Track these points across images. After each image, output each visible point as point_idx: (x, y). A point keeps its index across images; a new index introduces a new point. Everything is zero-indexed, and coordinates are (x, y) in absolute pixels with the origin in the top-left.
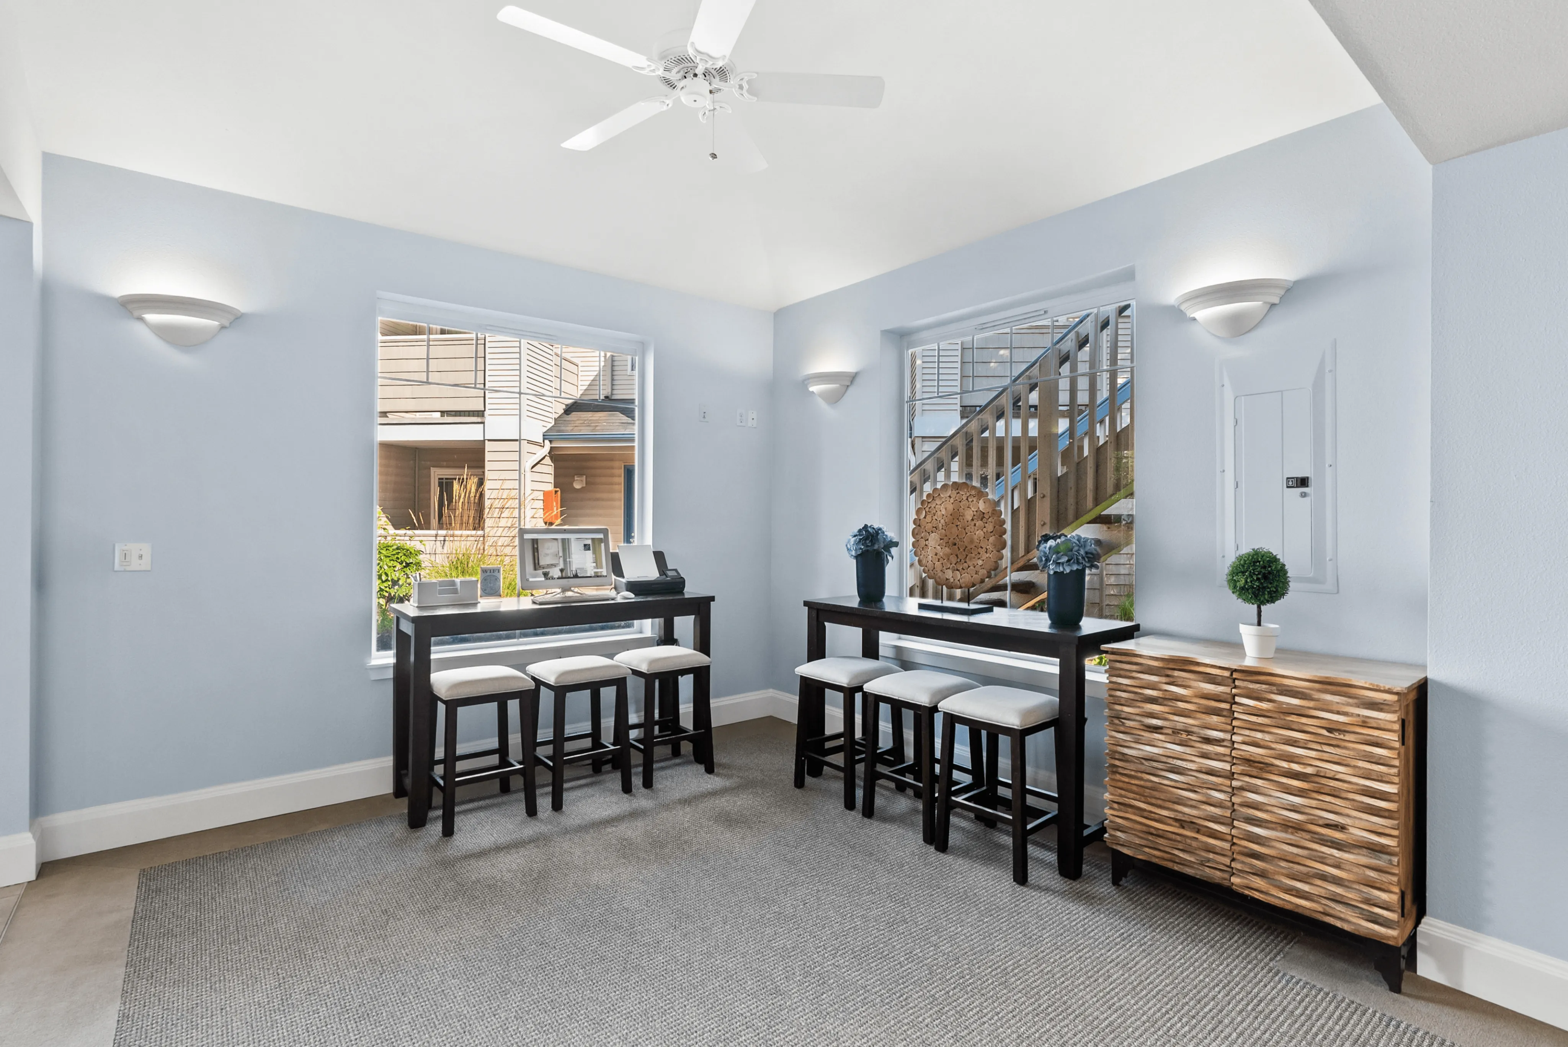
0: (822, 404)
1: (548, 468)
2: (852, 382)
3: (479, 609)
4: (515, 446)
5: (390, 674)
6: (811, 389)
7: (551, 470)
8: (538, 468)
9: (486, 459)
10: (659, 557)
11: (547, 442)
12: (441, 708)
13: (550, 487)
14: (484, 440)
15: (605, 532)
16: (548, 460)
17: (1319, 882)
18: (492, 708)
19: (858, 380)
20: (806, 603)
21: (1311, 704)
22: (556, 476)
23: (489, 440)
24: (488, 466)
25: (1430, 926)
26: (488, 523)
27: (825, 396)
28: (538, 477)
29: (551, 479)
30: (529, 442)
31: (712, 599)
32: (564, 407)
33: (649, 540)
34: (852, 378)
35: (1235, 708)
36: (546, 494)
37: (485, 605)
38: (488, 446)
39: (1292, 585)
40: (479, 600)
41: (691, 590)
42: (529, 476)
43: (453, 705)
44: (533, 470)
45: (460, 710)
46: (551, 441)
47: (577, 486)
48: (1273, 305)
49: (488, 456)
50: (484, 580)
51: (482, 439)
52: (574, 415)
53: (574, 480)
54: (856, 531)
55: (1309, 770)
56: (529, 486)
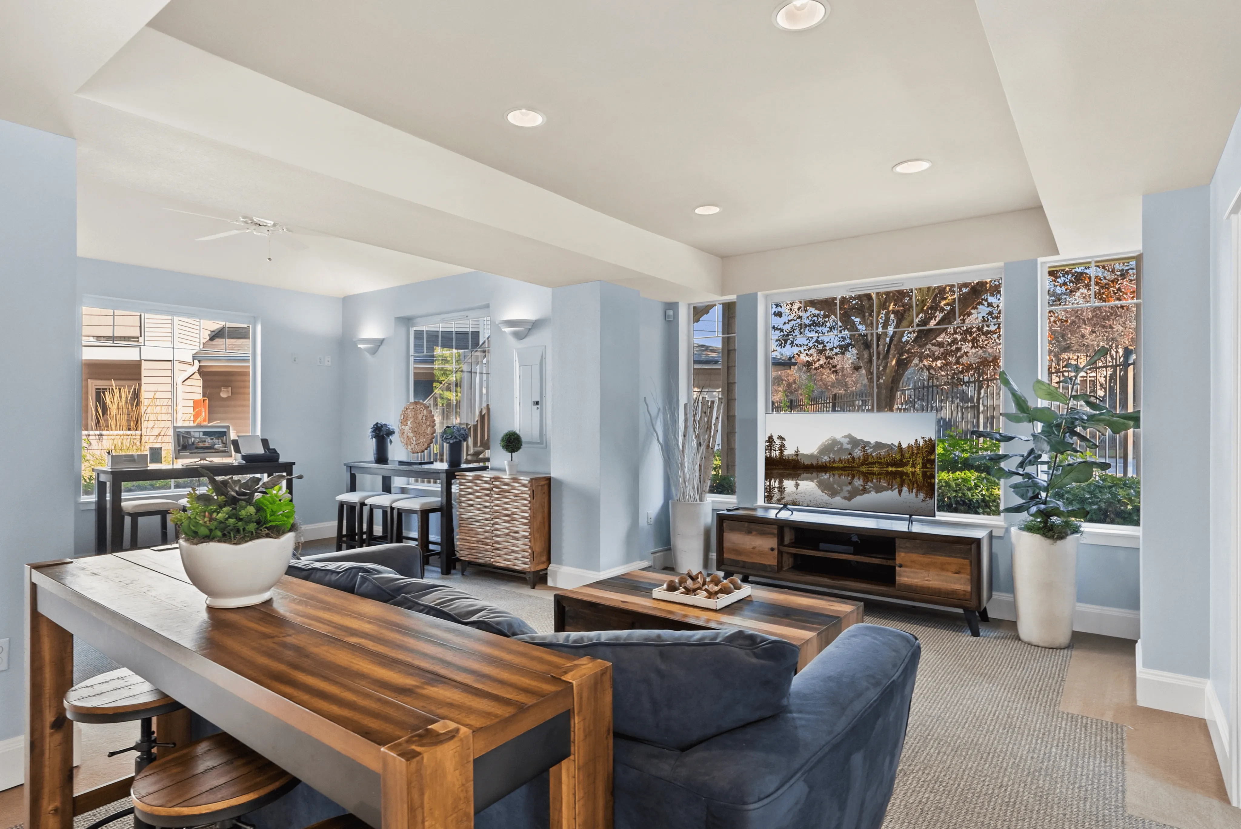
0: (367, 355)
1: (198, 382)
2: (381, 343)
3: (149, 468)
4: (168, 365)
5: (93, 507)
6: (359, 346)
7: (200, 383)
8: (188, 382)
9: (143, 375)
10: (265, 442)
11: (196, 362)
12: (128, 520)
13: (199, 397)
14: (141, 360)
15: (228, 427)
16: (197, 376)
17: (513, 554)
18: (158, 518)
19: (385, 342)
20: (345, 464)
21: (510, 488)
22: (204, 387)
23: (145, 360)
24: (144, 380)
25: (552, 567)
26: (144, 425)
27: (367, 350)
28: (188, 389)
29: (200, 390)
30: (180, 362)
31: (294, 464)
32: (209, 333)
33: (259, 433)
34: (382, 341)
35: (492, 492)
36: (196, 402)
37: (152, 466)
38: (144, 365)
39: (524, 446)
40: (149, 464)
41: (282, 460)
42: (180, 388)
43: (135, 516)
44: (184, 383)
45: (141, 520)
46: (199, 361)
47: (223, 395)
48: (530, 329)
49: (144, 373)
50: (151, 454)
51: (139, 359)
52: (218, 341)
53: (221, 391)
54: (372, 426)
55: (510, 513)
56: (181, 396)
